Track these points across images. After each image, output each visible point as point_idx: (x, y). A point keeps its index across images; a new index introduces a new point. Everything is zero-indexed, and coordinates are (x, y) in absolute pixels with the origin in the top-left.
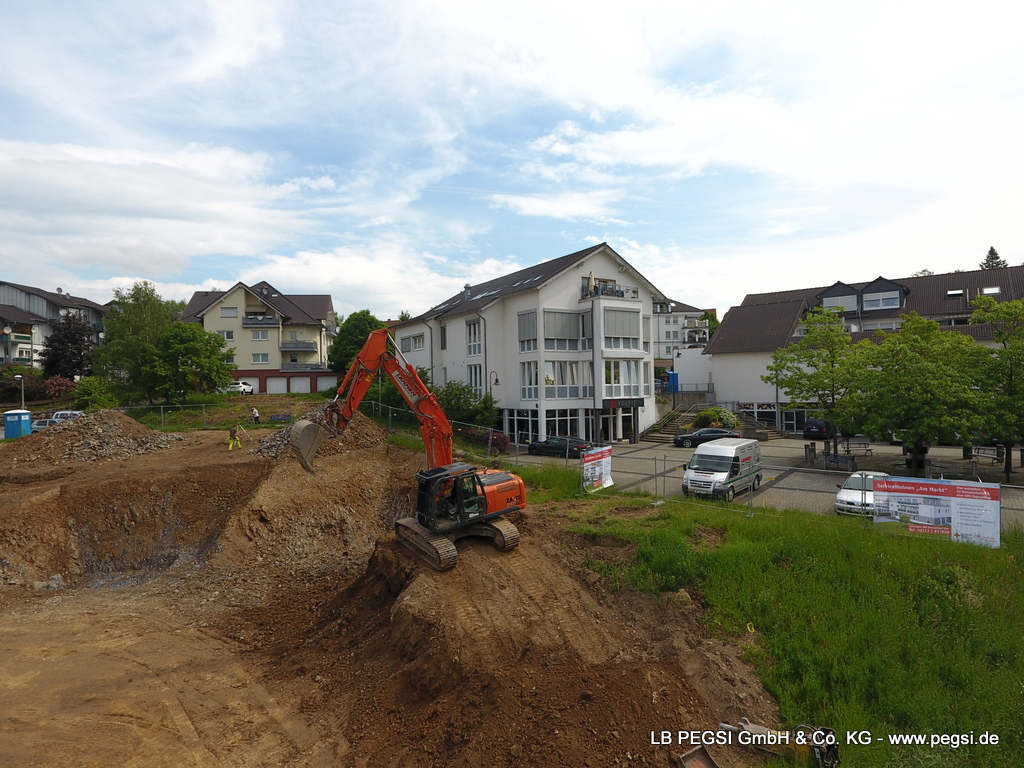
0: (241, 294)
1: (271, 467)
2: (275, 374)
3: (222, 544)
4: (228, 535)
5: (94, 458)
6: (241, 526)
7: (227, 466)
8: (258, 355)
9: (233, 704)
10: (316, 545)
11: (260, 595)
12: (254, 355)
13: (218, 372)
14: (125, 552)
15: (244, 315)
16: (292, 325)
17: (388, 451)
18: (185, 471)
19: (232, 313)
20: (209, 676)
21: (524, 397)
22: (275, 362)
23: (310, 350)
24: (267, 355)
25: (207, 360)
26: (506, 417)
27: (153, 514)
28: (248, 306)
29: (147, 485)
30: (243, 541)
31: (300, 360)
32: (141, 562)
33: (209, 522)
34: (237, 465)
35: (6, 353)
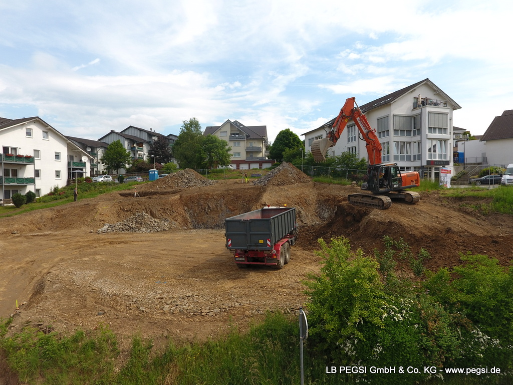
0: (229, 126)
1: (264, 188)
2: (243, 162)
7: (244, 189)
8: (236, 153)
14: (207, 221)
15: (230, 135)
16: (251, 139)
17: (315, 185)
18: (227, 190)
19: (224, 134)
22: (243, 157)
23: (259, 151)
24: (240, 153)
25: (221, 151)
27: (217, 206)
28: (231, 131)
29: (212, 196)
31: (254, 155)
32: (215, 226)
33: (240, 211)
34: (248, 189)
35: (134, 155)
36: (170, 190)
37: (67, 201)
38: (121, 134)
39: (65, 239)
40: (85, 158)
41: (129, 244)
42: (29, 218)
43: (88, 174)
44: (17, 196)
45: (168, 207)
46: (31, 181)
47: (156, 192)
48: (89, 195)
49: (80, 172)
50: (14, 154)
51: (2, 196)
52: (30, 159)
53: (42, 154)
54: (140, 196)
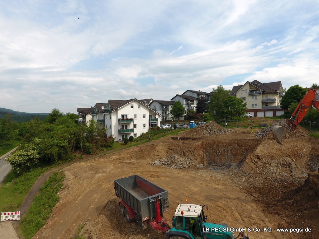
0: (248, 85)
1: (261, 141)
2: (260, 110)
3: (245, 164)
4: (247, 162)
5: (209, 134)
6: (251, 159)
7: (246, 140)
8: (254, 104)
9: (253, 216)
10: (279, 170)
11: (259, 183)
12: (252, 104)
13: (241, 110)
14: (217, 161)
15: (249, 92)
16: (266, 93)
17: (310, 139)
18: (233, 140)
19: (245, 91)
20: (244, 204)
22: (260, 106)
23: (273, 101)
24: (257, 104)
25: (238, 107)
27: (225, 151)
28: (250, 89)
29: (223, 143)
30: (252, 164)
31: (269, 105)
32: (222, 165)
33: (240, 157)
34: (249, 140)
35: (189, 107)
36: (198, 136)
37: (146, 141)
38: (182, 96)
39: (136, 168)
40: (157, 117)
41: (159, 178)
42: (128, 151)
43: (159, 125)
44: (125, 139)
45: (193, 150)
46: (132, 130)
47: (190, 138)
48: (156, 138)
49: (155, 124)
50: (126, 118)
51: (120, 138)
52: (131, 120)
53: (137, 116)
54: (181, 140)
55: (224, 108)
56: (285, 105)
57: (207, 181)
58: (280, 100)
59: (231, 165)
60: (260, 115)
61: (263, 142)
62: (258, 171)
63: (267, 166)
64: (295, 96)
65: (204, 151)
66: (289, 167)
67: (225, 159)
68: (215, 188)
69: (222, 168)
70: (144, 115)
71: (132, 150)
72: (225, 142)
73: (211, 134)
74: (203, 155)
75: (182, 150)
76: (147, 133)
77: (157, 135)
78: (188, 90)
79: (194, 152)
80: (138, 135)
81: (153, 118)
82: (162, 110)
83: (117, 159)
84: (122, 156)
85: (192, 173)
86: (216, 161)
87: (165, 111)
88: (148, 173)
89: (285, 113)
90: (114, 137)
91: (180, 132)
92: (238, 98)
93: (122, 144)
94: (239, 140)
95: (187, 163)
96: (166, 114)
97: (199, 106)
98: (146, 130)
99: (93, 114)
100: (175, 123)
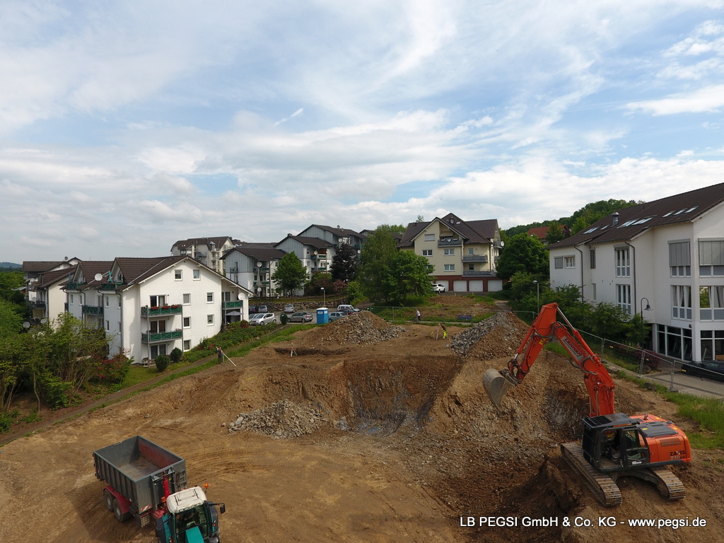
0: (437, 225)
1: (461, 362)
2: (459, 278)
3: (432, 417)
4: (435, 411)
5: (359, 342)
6: (443, 405)
7: (433, 357)
8: (448, 265)
10: (494, 427)
11: (458, 470)
12: (445, 265)
13: (424, 282)
14: (376, 407)
15: (439, 239)
16: (470, 244)
17: (547, 356)
18: (409, 358)
19: (431, 238)
20: (431, 533)
21: (675, 315)
22: (459, 270)
23: (483, 261)
24: (454, 265)
25: (418, 275)
26: (656, 331)
27: (391, 384)
28: (441, 232)
29: (387, 365)
30: (445, 416)
31: (476, 269)
32: (385, 416)
33: (423, 396)
34: (439, 357)
35: (315, 265)
36: (336, 347)
37: (212, 362)
38: (299, 239)
39: (188, 443)
40: (241, 296)
41: (246, 474)
42: (166, 392)
43: (245, 316)
44: (161, 358)
45: (325, 383)
46: (179, 334)
47: (317, 351)
48: (240, 351)
49: (236, 314)
50: (162, 305)
51: (147, 354)
52: (177, 309)
53: (192, 298)
54: (298, 355)
55: (391, 277)
56: (504, 272)
57: (355, 470)
58: (495, 257)
59: (404, 417)
60: (460, 287)
61: (466, 367)
62: (457, 432)
63: (472, 420)
64: (521, 256)
65: (349, 384)
66: (512, 418)
67: (392, 401)
68: (372, 492)
69: (385, 422)
70: (208, 294)
71: (177, 388)
72: (392, 361)
73: (363, 342)
74: (345, 395)
75: (300, 384)
76: (215, 337)
77: (240, 341)
78: (313, 226)
79: (326, 389)
80: (194, 344)
81: (231, 300)
82: (254, 271)
83: (139, 416)
84: (151, 406)
85: (321, 450)
86: (373, 407)
87: (259, 274)
88: (220, 460)
89: (505, 287)
90: (129, 356)
91: (295, 334)
92: (417, 254)
93: (151, 371)
94: (420, 358)
95: (312, 421)
96: (263, 281)
97: (337, 264)
98: (213, 330)
99: (70, 289)
100: (283, 303)
